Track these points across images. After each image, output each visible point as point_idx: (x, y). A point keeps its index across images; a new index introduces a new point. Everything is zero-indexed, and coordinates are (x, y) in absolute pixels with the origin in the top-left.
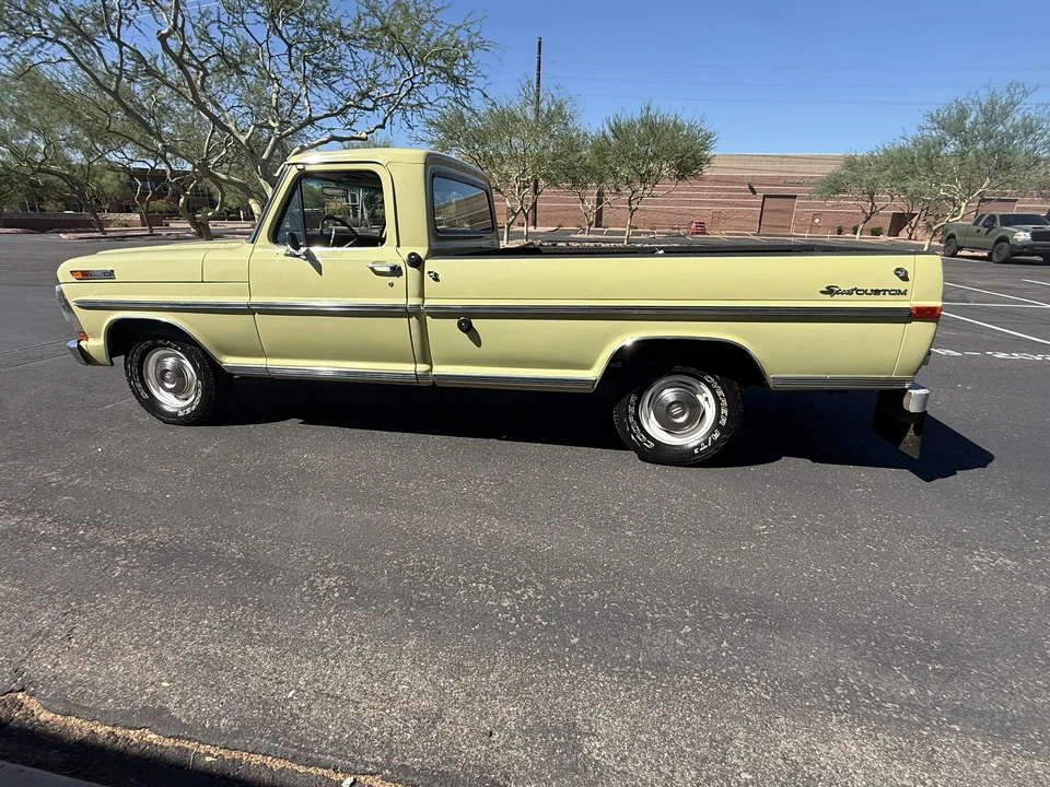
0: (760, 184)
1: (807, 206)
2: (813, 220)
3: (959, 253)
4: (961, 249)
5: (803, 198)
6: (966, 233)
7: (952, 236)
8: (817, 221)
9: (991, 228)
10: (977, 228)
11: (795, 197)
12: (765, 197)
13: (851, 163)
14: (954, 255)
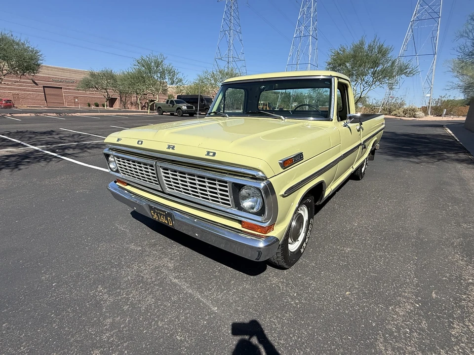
0: (38, 80)
1: (70, 93)
2: (74, 100)
3: (164, 114)
4: (164, 112)
5: (66, 89)
6: (165, 107)
7: (159, 107)
8: (77, 100)
9: (173, 105)
10: (168, 105)
11: (61, 88)
12: (44, 87)
13: (93, 75)
14: (162, 114)
